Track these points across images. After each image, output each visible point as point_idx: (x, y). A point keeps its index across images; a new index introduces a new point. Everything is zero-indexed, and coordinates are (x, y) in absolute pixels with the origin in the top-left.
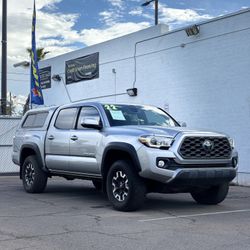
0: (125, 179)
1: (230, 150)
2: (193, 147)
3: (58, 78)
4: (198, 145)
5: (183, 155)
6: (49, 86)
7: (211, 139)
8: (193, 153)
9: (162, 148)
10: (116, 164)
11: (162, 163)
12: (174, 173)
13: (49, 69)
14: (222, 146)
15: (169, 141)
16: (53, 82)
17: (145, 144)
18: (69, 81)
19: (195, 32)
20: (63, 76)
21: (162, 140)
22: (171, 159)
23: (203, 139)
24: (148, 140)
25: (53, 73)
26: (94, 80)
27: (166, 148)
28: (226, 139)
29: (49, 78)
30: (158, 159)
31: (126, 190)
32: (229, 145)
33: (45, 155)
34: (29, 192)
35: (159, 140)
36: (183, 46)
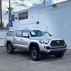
0: (35, 52)
1: (64, 43)
2: (54, 43)
3: (16, 18)
4: (55, 43)
5: (51, 46)
6: (14, 20)
7: (59, 41)
8: (54, 45)
9: (46, 44)
10: (33, 48)
11: (45, 48)
12: (49, 51)
13: (14, 15)
14: (62, 42)
15: (47, 42)
16: (15, 19)
17: (41, 43)
18: (20, 19)
19: (55, 6)
20: (18, 18)
21: (45, 41)
22: (48, 47)
23: (57, 41)
24: (42, 41)
25: (15, 17)
26: (27, 19)
27: (47, 44)
28: (63, 40)
29: (14, 18)
30: (45, 47)
31: (36, 55)
32: (64, 42)
33: (13, 44)
34: (9, 54)
35: (45, 42)
36: (52, 10)
